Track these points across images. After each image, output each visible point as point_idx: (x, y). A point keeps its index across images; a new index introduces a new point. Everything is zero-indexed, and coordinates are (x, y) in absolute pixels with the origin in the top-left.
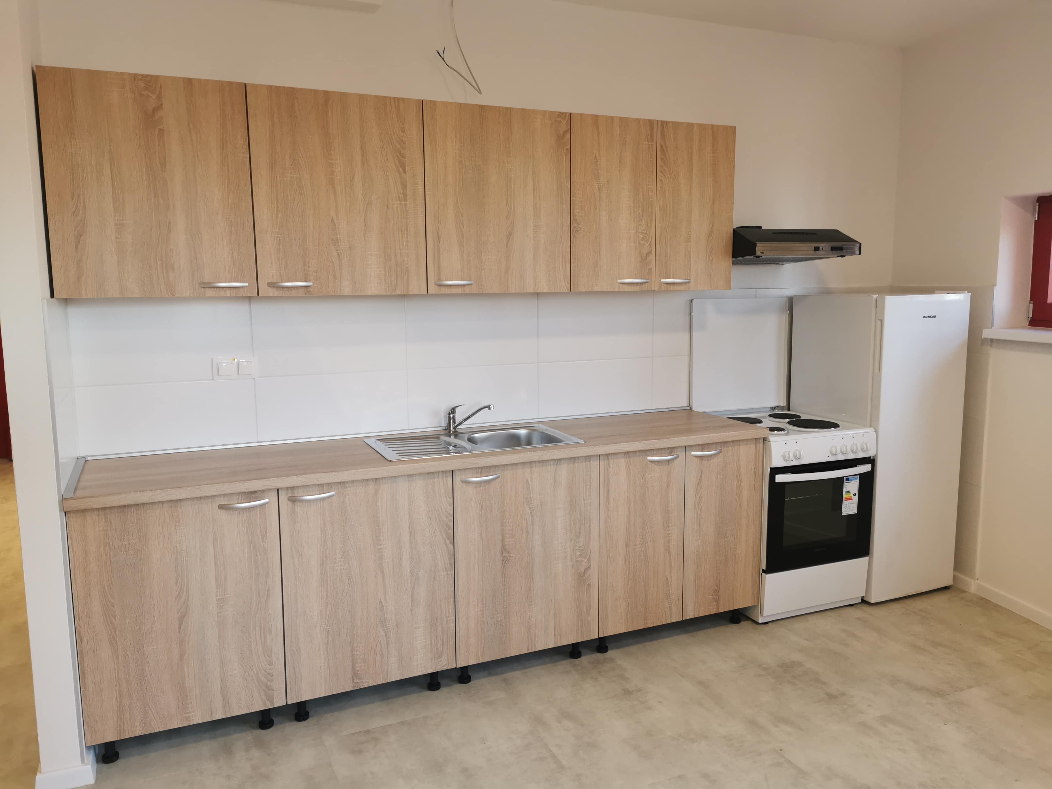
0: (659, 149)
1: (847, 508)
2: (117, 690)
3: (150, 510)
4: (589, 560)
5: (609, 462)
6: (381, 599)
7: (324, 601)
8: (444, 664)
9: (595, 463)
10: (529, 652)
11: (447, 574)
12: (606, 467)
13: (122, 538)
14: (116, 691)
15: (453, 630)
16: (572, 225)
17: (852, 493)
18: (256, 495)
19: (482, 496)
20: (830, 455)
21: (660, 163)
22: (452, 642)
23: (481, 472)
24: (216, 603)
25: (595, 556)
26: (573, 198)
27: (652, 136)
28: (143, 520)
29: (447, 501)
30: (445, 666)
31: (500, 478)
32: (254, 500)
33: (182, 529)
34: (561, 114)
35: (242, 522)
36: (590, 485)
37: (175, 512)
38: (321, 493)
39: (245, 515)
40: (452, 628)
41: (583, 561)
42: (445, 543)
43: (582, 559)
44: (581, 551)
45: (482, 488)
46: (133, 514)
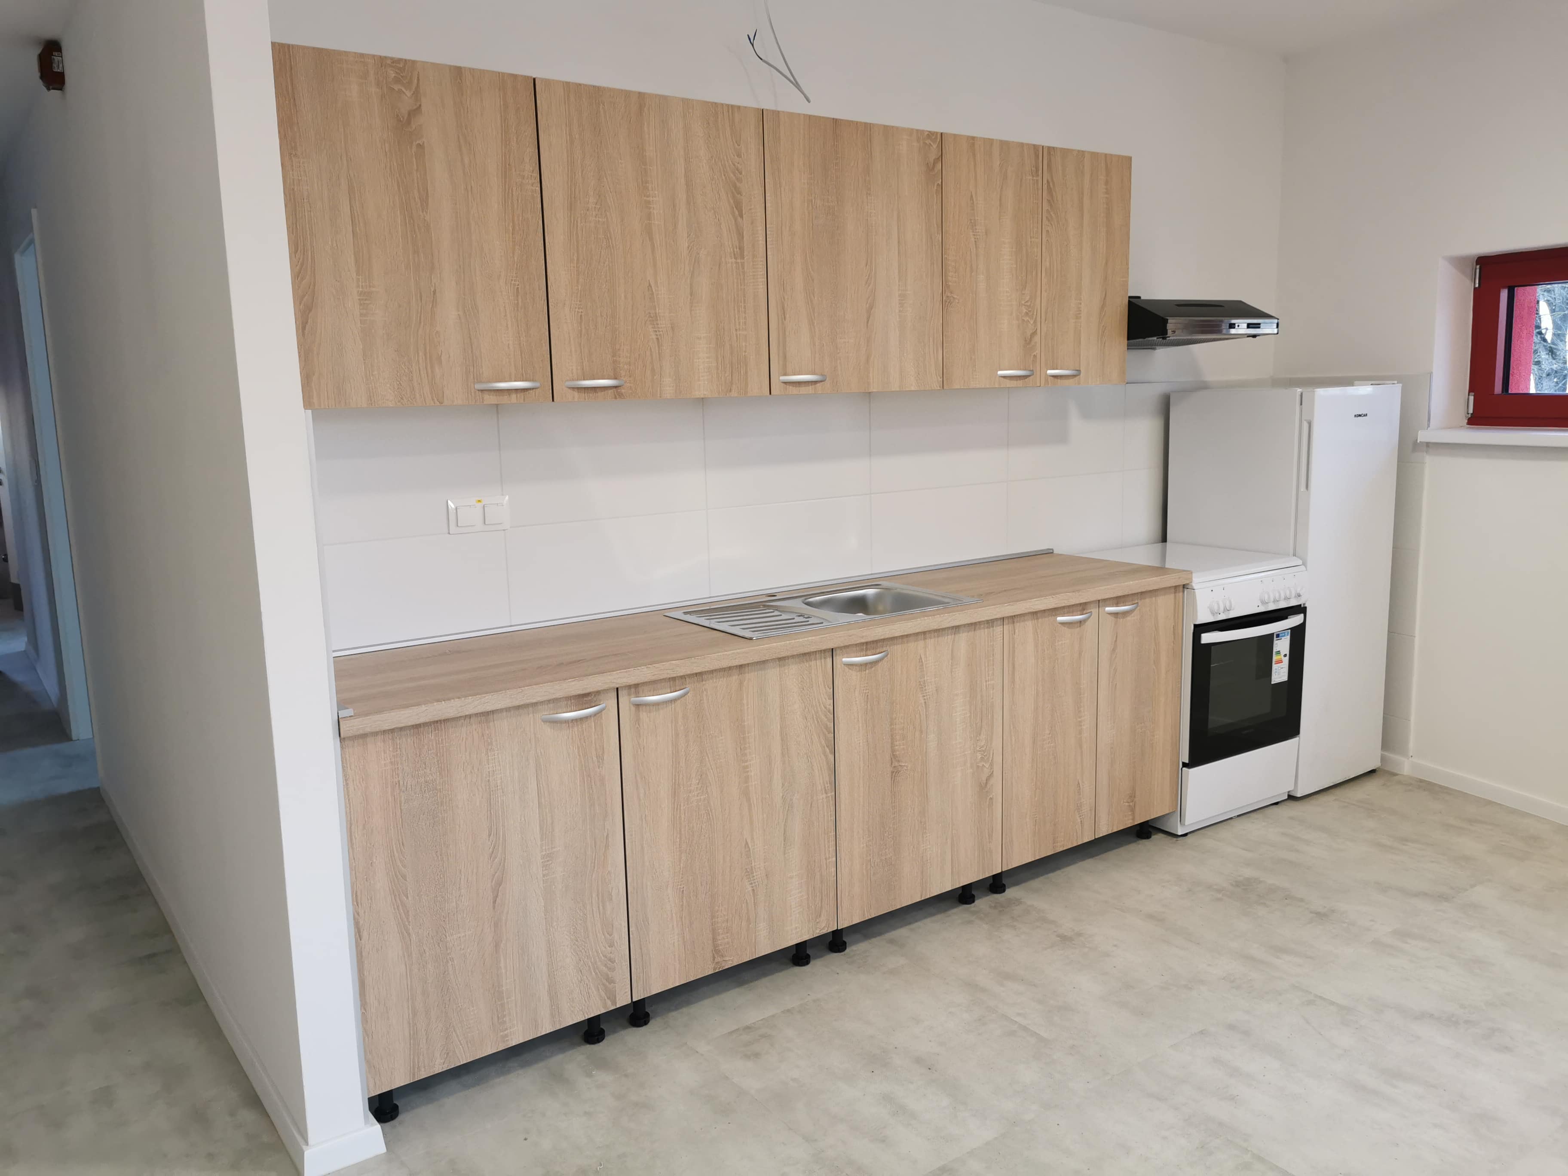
0: (1045, 187)
1: (1277, 674)
2: (410, 1007)
3: (453, 729)
4: (991, 765)
5: (1014, 627)
6: (748, 841)
7: (677, 848)
8: (824, 925)
9: (998, 630)
10: (923, 899)
11: (827, 797)
12: (1011, 632)
13: (417, 773)
14: (409, 1009)
15: (834, 877)
16: (945, 293)
17: (1282, 654)
18: (590, 698)
19: (867, 683)
20: (1260, 604)
21: (1046, 206)
22: (832, 894)
23: (867, 650)
24: (541, 861)
25: (998, 759)
26: (946, 256)
27: (1037, 170)
28: (444, 743)
29: (826, 693)
30: (823, 928)
31: (889, 656)
32: (587, 706)
33: (496, 754)
34: (931, 135)
35: (572, 739)
36: (993, 661)
37: (486, 729)
38: (672, 691)
39: (576, 729)
40: (833, 874)
41: (985, 766)
42: (824, 753)
43: (983, 763)
44: (982, 753)
45: (867, 671)
46: (432, 736)
